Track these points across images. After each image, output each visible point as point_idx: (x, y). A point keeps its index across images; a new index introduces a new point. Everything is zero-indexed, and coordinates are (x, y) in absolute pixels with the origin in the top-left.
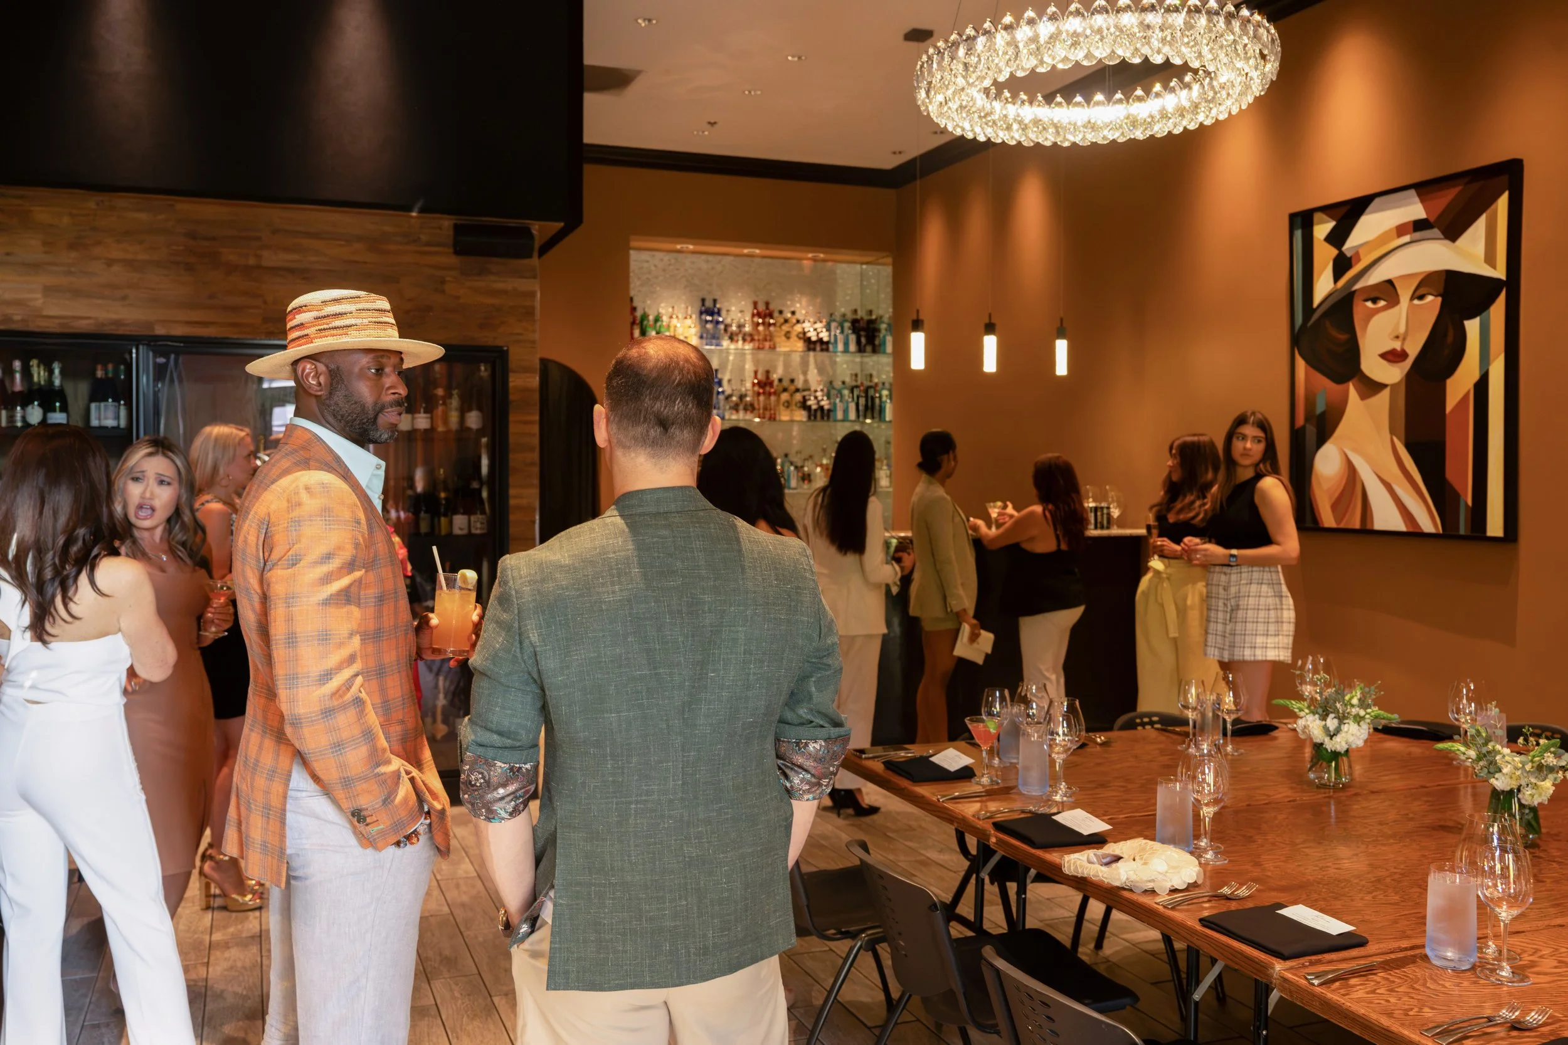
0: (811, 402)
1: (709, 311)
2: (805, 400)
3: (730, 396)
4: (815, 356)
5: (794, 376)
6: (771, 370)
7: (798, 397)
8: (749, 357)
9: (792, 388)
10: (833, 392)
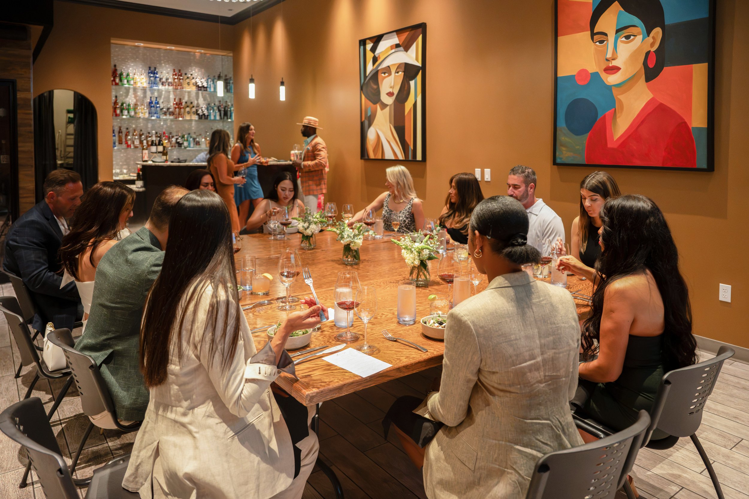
0: (200, 112)
1: (152, 72)
2: (197, 111)
3: (163, 109)
4: (202, 93)
5: (192, 101)
6: (181, 97)
7: (194, 109)
8: (172, 93)
9: (191, 106)
10: (209, 108)
